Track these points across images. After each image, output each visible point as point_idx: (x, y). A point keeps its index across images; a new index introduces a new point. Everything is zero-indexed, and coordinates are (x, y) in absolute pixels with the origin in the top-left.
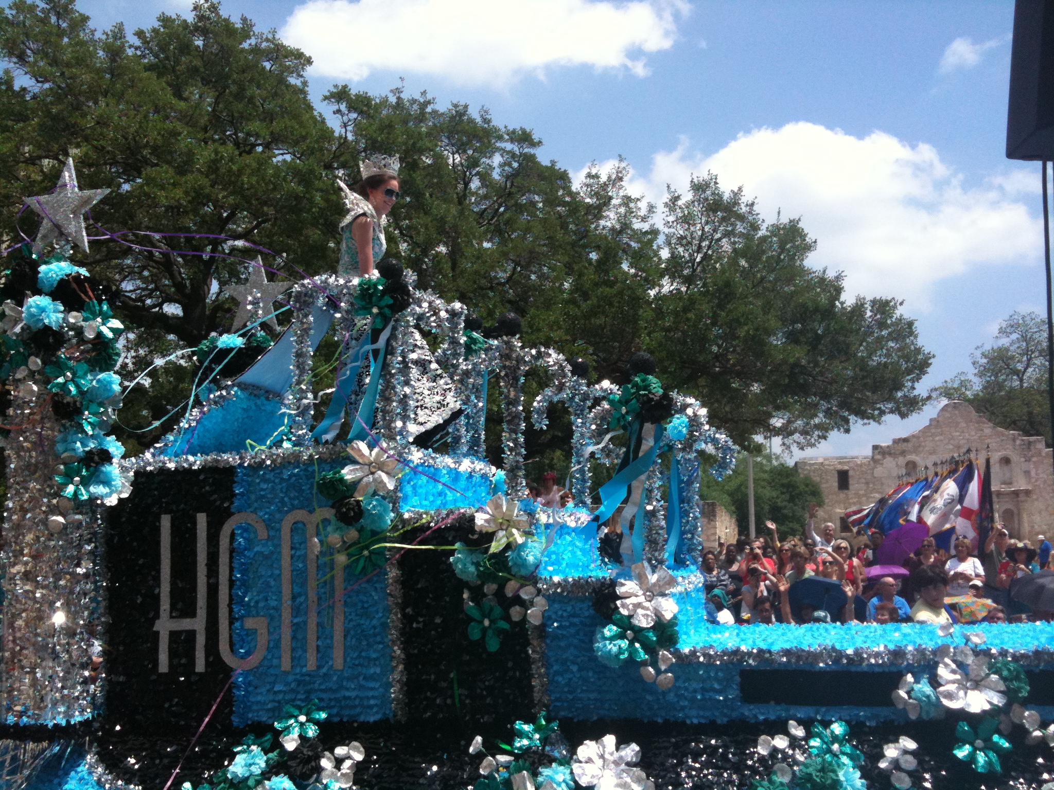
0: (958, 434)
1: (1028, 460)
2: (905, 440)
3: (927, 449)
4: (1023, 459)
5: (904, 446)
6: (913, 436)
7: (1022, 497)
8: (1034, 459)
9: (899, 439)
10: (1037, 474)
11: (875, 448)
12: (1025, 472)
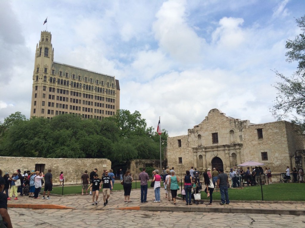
0: (214, 122)
1: (241, 131)
2: (197, 126)
3: (204, 129)
4: (239, 131)
5: (197, 128)
6: (200, 124)
7: (237, 147)
8: (243, 130)
9: (196, 126)
10: (245, 137)
12: (240, 136)
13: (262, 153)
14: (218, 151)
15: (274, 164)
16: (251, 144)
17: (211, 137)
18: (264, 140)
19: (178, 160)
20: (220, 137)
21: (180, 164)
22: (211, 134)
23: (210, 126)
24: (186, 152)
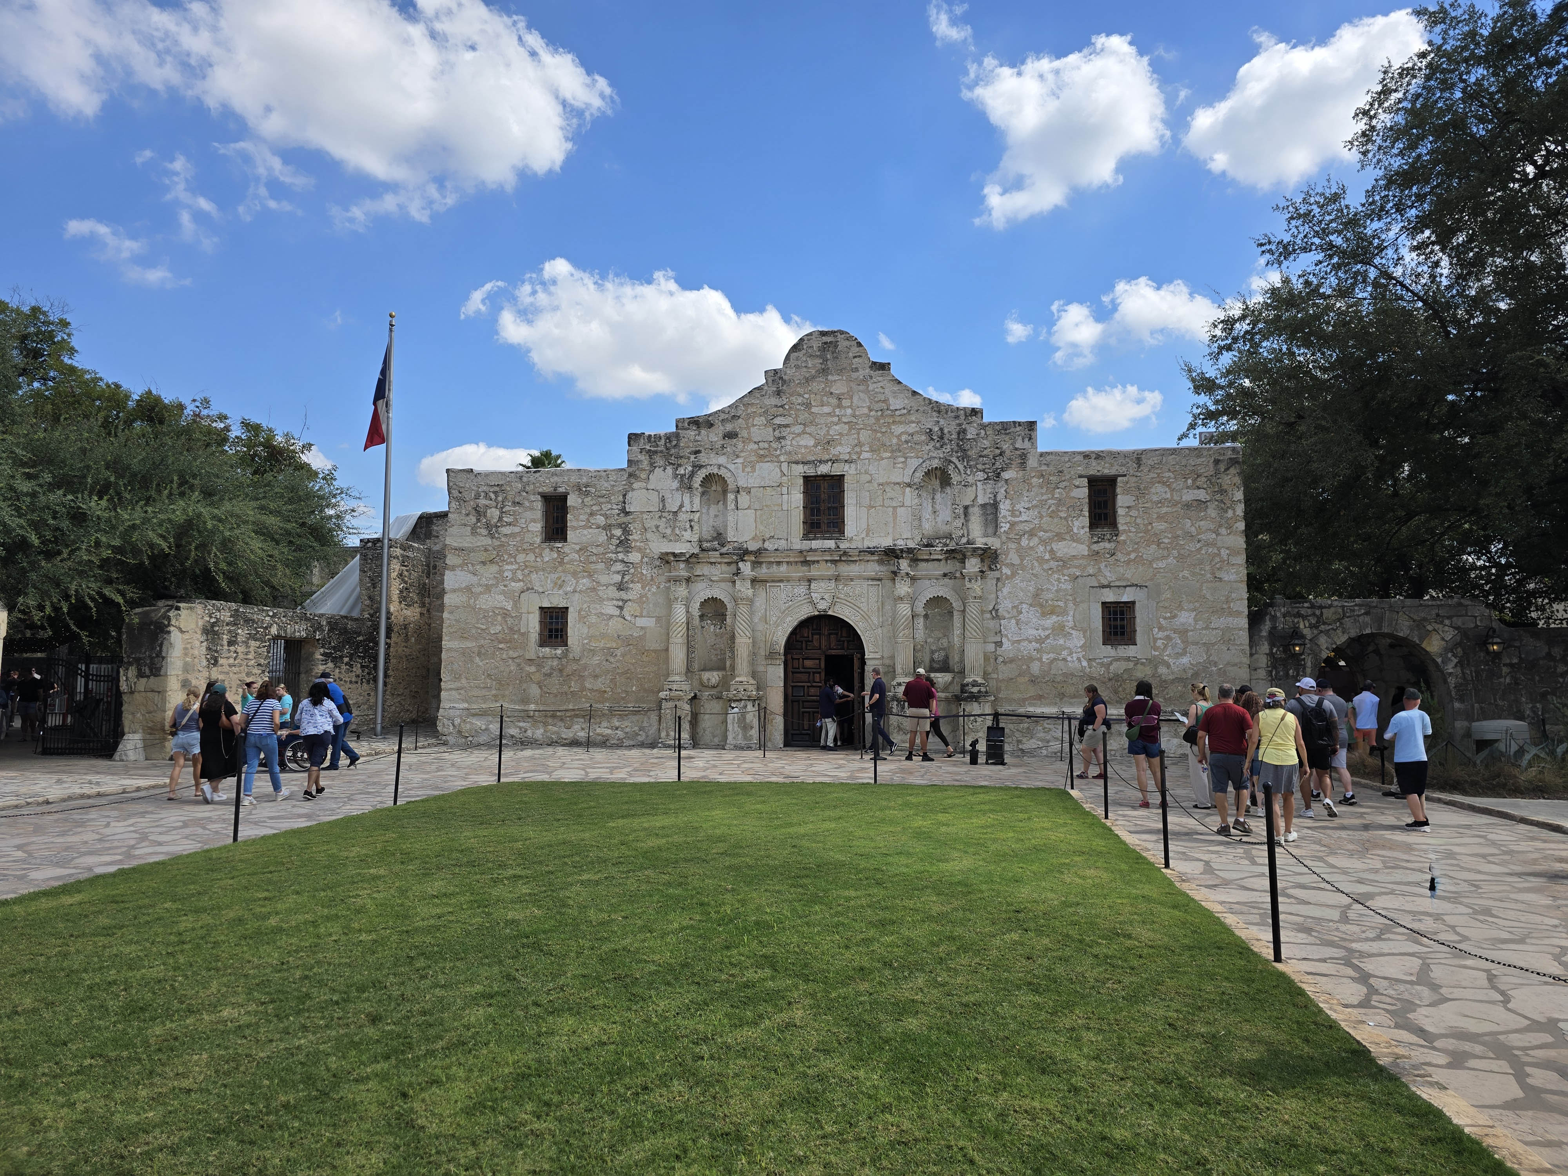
0: (826, 409)
1: (994, 476)
2: (704, 422)
3: (752, 446)
4: (981, 475)
5: (701, 435)
6: (723, 412)
7: (973, 565)
8: (1006, 475)
9: (691, 420)
10: (1013, 512)
11: (633, 438)
12: (984, 506)
13: (1104, 604)
14: (837, 578)
15: (1168, 666)
16: (1047, 557)
17: (797, 498)
18: (1122, 538)
19: (533, 624)
20: (859, 504)
21: (547, 650)
22: (801, 481)
23: (798, 429)
24: (604, 579)
